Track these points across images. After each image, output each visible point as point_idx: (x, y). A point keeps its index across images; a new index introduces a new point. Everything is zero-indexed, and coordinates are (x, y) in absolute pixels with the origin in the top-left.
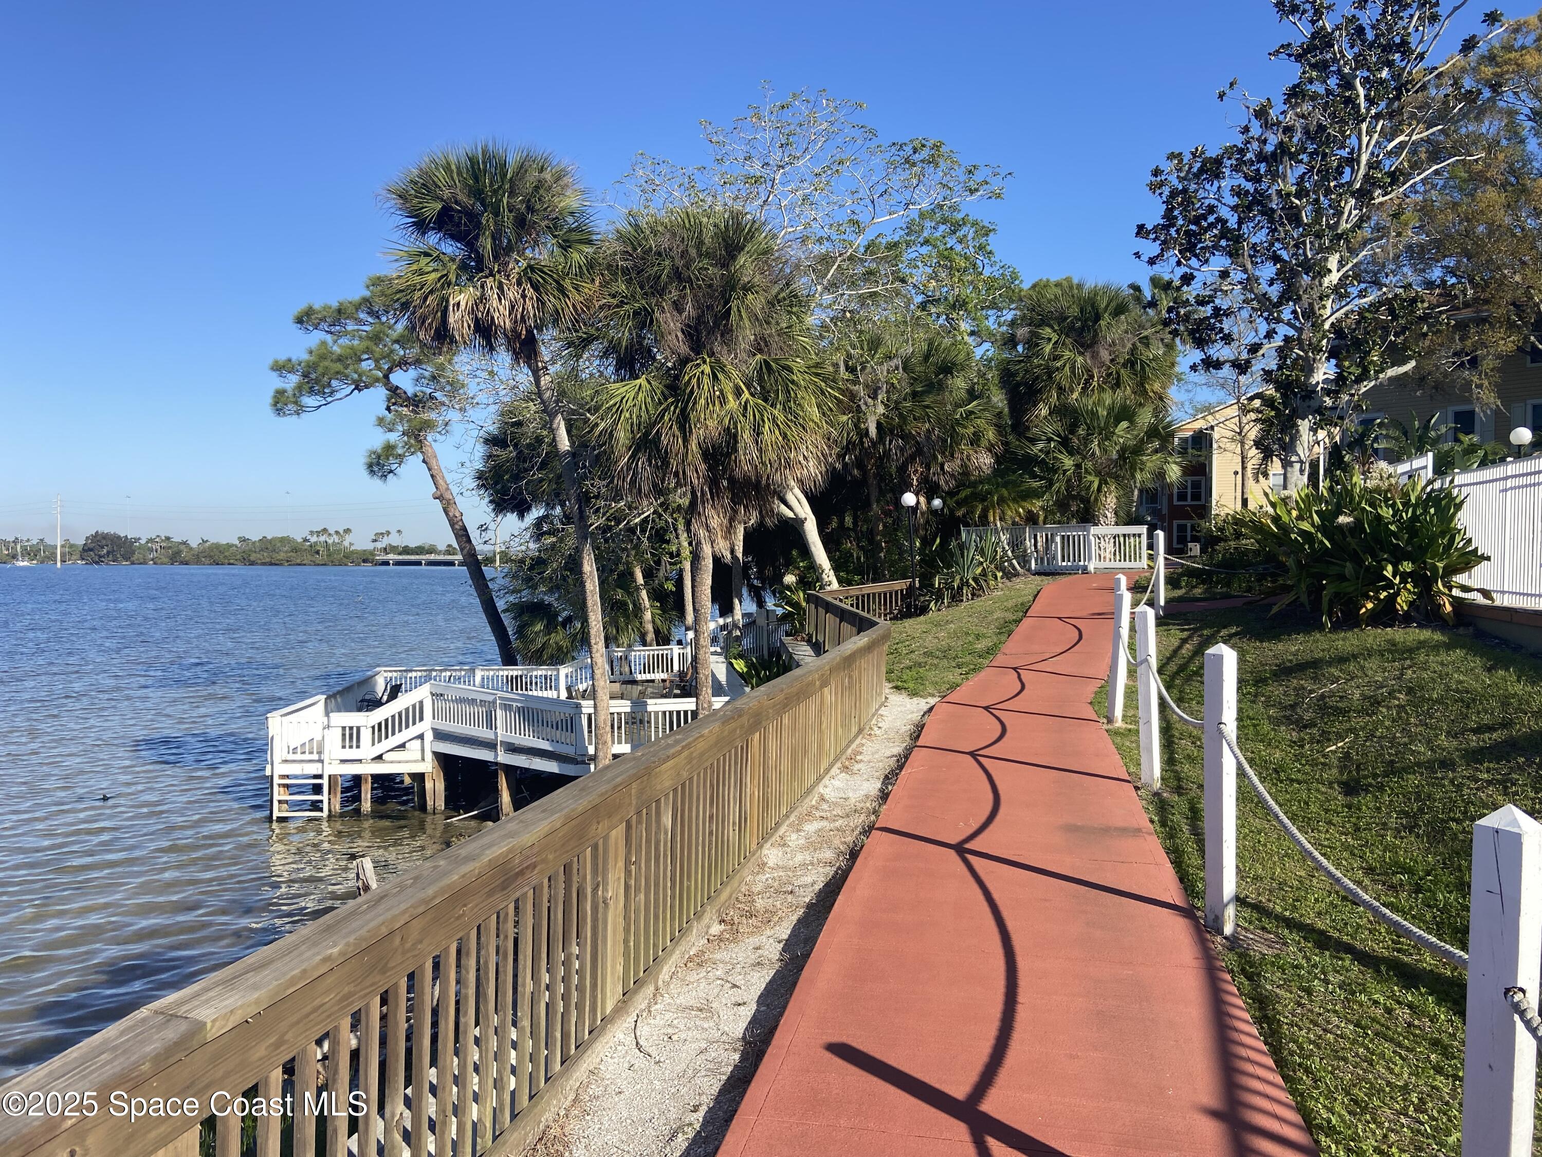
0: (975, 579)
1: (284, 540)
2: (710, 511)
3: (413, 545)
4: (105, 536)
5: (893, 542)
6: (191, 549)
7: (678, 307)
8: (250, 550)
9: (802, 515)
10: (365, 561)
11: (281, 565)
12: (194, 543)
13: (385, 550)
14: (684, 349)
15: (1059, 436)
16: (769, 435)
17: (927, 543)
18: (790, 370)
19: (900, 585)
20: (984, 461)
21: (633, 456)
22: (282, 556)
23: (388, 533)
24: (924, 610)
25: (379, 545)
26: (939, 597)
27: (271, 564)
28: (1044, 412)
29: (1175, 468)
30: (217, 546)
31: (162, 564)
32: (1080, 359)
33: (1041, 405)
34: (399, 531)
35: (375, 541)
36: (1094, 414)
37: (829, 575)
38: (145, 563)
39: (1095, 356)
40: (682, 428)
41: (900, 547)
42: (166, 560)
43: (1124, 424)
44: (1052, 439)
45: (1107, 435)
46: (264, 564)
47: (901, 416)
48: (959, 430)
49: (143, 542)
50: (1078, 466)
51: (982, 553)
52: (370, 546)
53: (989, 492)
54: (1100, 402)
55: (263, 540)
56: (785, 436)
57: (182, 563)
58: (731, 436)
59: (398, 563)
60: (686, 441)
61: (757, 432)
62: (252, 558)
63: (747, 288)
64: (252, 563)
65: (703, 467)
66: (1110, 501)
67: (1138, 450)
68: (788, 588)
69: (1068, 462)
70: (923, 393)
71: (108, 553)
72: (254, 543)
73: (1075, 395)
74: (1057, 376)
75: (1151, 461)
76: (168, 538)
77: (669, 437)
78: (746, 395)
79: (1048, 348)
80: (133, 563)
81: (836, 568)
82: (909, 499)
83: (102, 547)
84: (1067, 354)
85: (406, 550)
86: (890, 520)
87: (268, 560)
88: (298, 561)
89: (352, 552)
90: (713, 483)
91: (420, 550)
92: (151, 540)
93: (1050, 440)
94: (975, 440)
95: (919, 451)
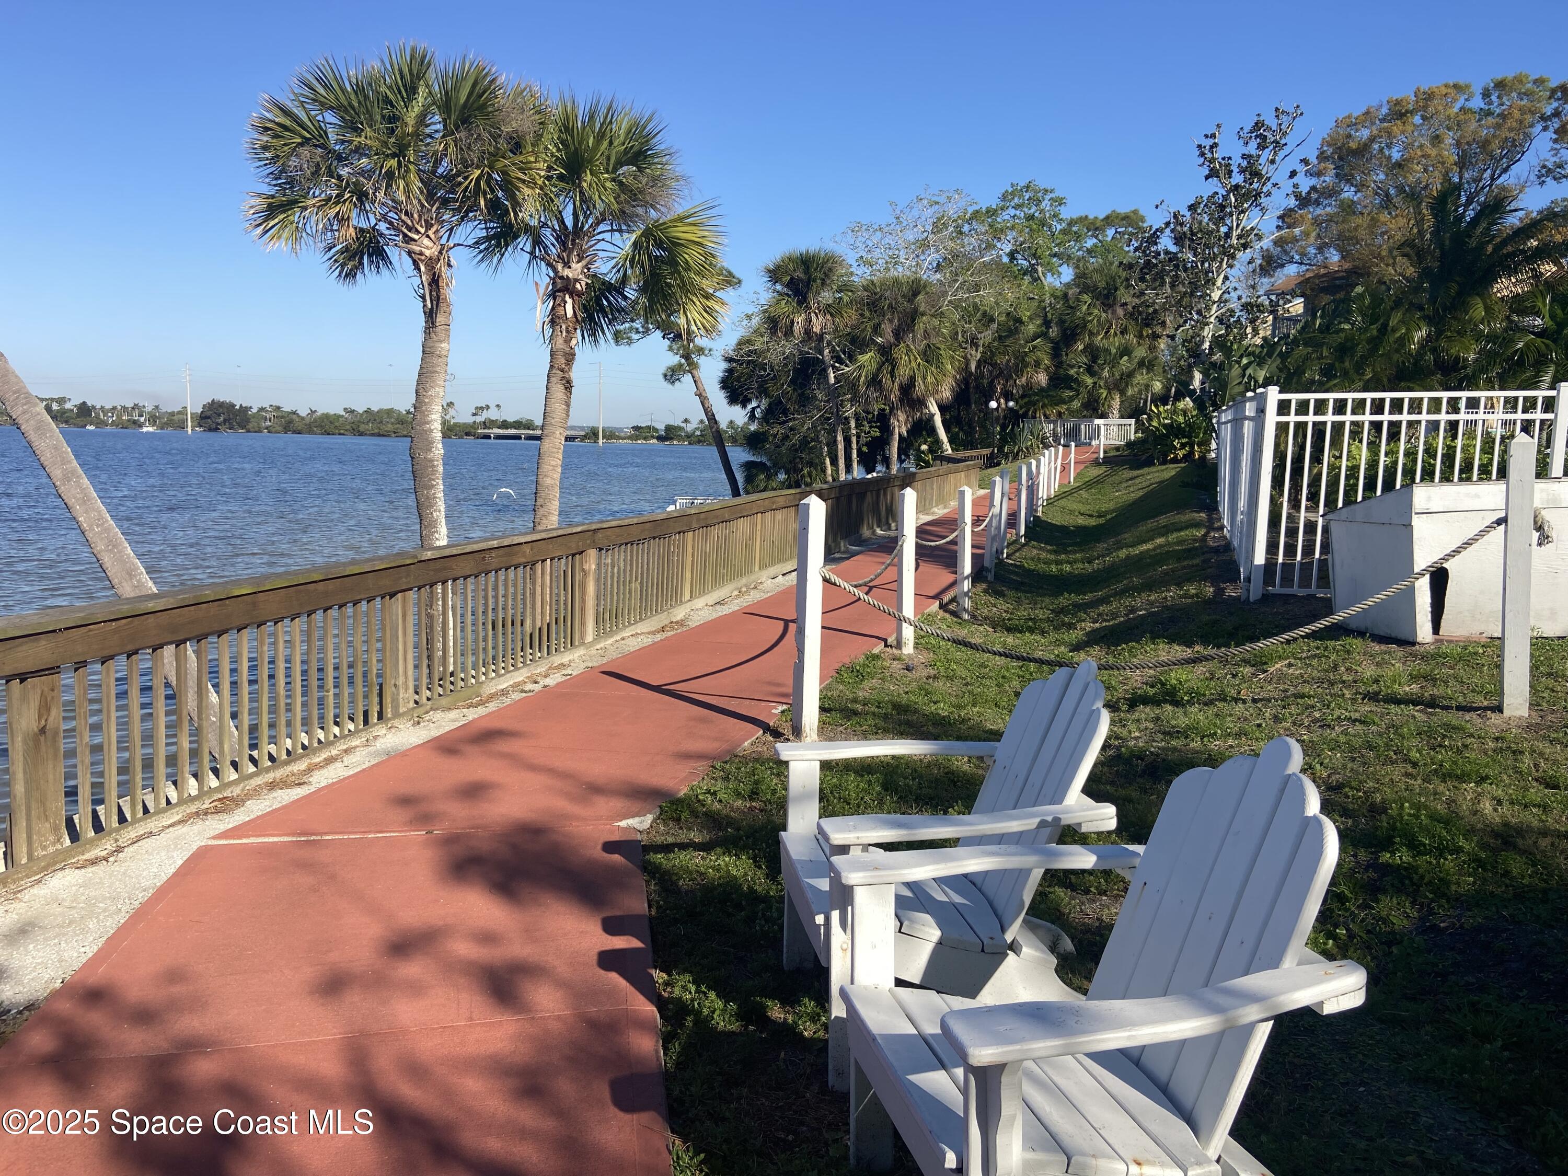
0: (1027, 449)
1: (390, 412)
2: (899, 413)
3: (511, 419)
4: (222, 405)
5: (983, 427)
6: (303, 418)
7: (891, 321)
8: (359, 422)
9: (933, 412)
10: (467, 434)
11: (389, 436)
12: (303, 413)
13: (485, 425)
14: (892, 340)
15: (1086, 364)
16: (930, 379)
17: (1004, 428)
18: (939, 349)
19: (986, 451)
20: (1042, 378)
21: (867, 388)
22: (390, 427)
23: (488, 407)
24: (998, 464)
25: (479, 419)
26: (1007, 457)
27: (379, 435)
28: (1081, 347)
29: (1158, 384)
30: (326, 416)
31: (276, 432)
32: (1104, 315)
33: (1079, 343)
34: (498, 406)
35: (474, 415)
36: (1107, 351)
37: (947, 446)
38: (260, 431)
39: (1114, 312)
40: (892, 377)
41: (987, 430)
42: (280, 429)
43: (1126, 358)
44: (1081, 367)
45: (1114, 363)
46: (373, 435)
47: (991, 351)
48: (1027, 359)
49: (255, 410)
50: (1095, 383)
51: (1032, 434)
52: (470, 420)
53: (1038, 400)
54: (1113, 344)
55: (368, 411)
56: (936, 379)
57: (295, 432)
58: (913, 379)
59: (499, 437)
60: (893, 382)
61: (924, 378)
62: (361, 429)
63: (923, 314)
64: (361, 434)
65: (898, 393)
66: (1116, 403)
67: (1130, 375)
68: (923, 452)
69: (1089, 381)
70: (1006, 337)
71: (225, 421)
72: (362, 415)
73: (1100, 338)
74: (1089, 326)
75: (1140, 378)
76: (278, 408)
77: (886, 381)
78: (919, 360)
79: (1085, 308)
80: (248, 431)
81: (950, 442)
82: (993, 404)
83: (219, 415)
84: (1096, 312)
85: (505, 425)
86: (982, 415)
87: (376, 431)
88: (405, 433)
89: (455, 424)
90: (901, 400)
91: (518, 425)
92: (262, 409)
93: (1080, 367)
94: (1037, 364)
95: (1001, 372)
